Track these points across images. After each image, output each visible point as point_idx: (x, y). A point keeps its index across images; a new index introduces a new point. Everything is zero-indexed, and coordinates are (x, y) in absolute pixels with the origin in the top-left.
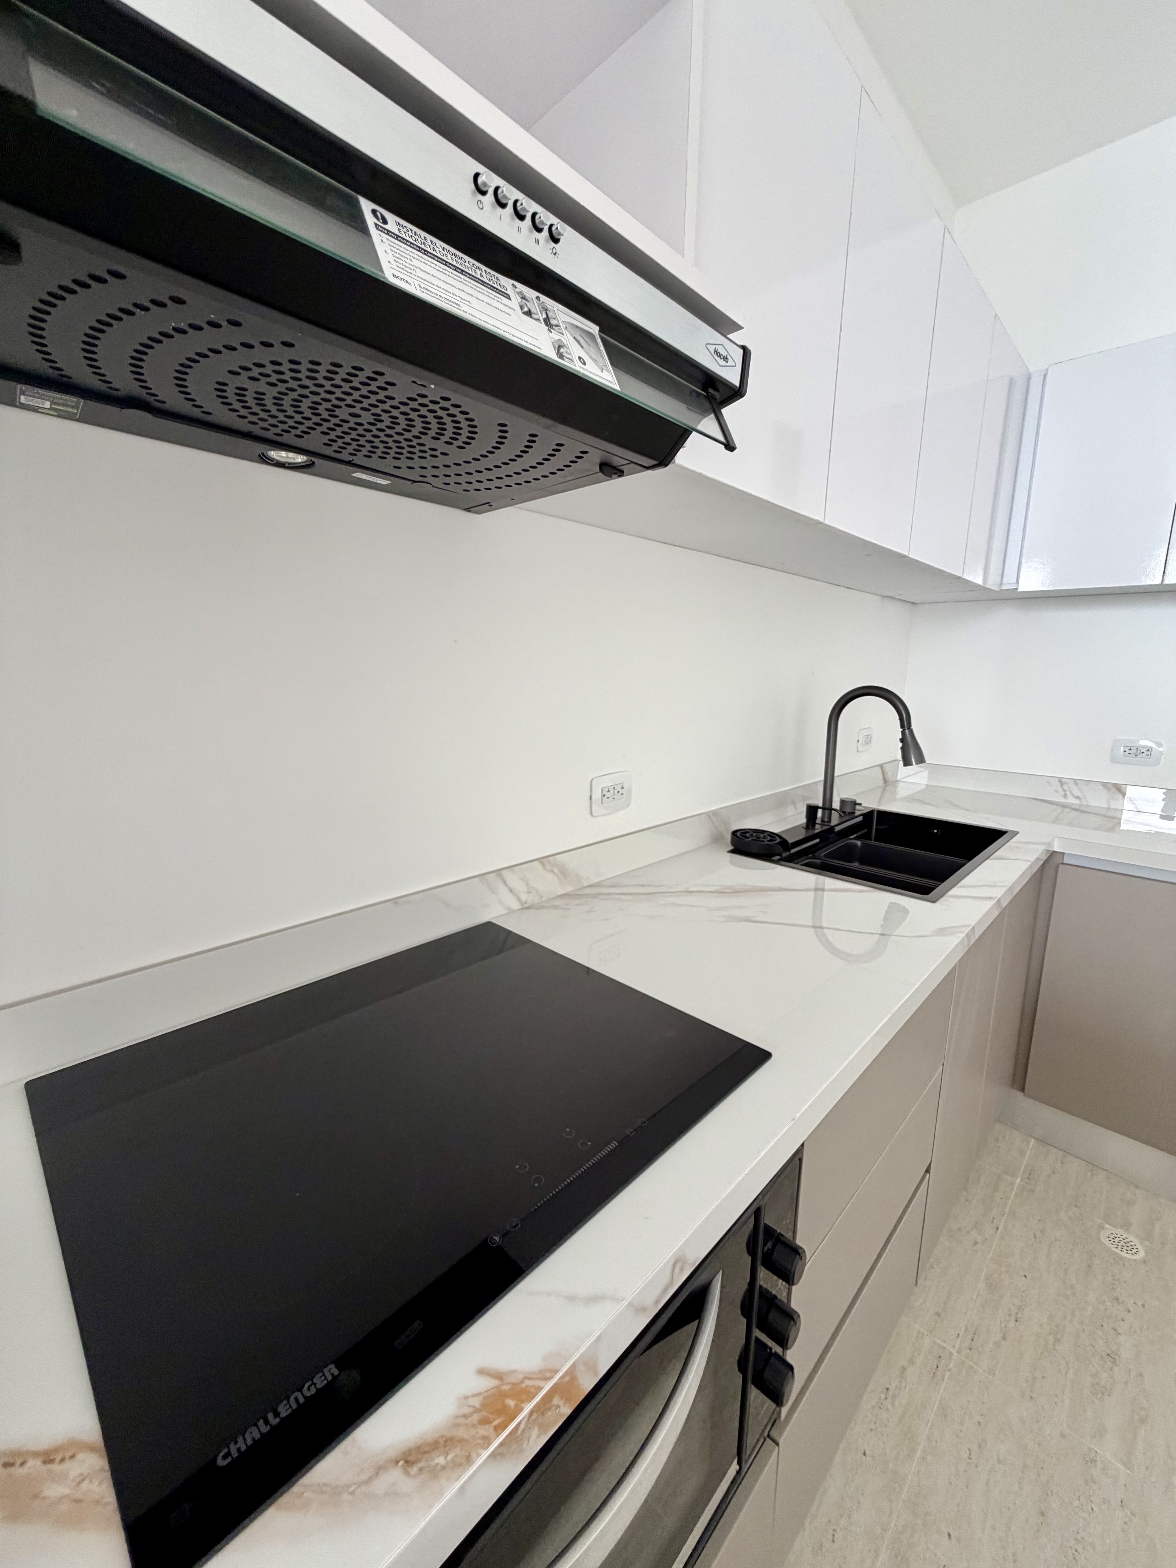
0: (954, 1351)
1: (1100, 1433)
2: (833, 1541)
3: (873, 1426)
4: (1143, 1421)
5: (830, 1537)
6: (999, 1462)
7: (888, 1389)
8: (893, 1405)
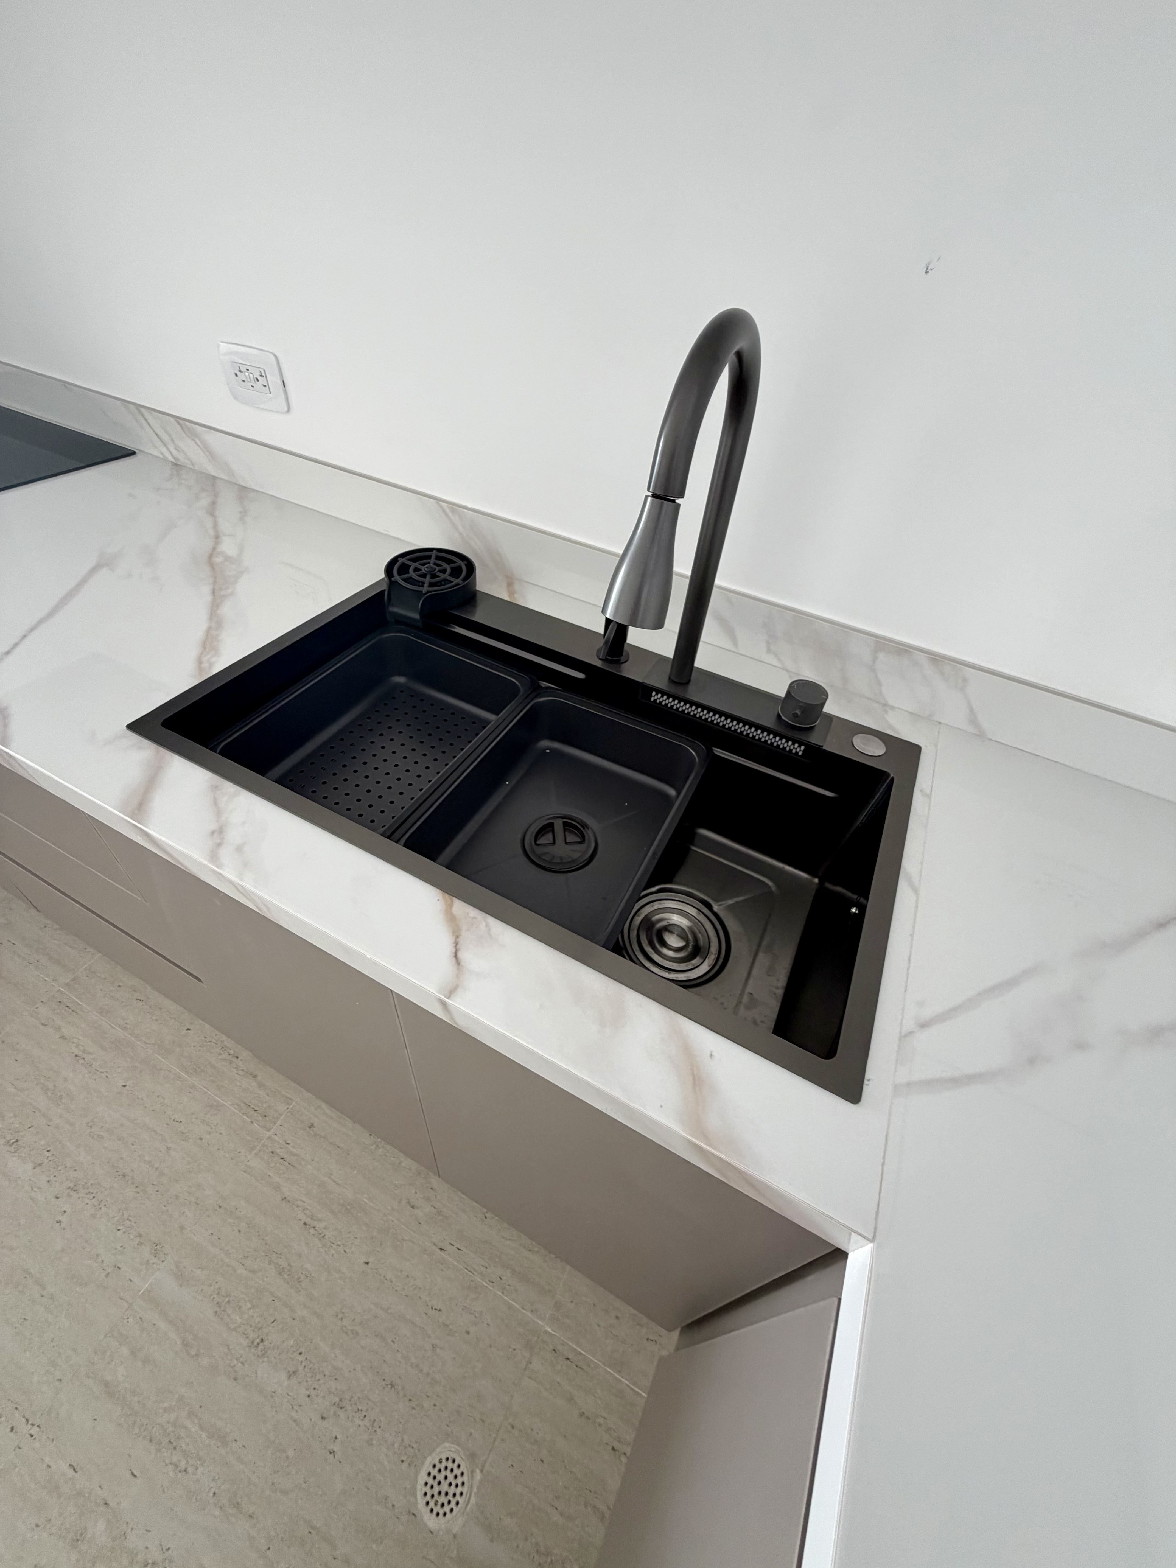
0: (270, 1133)
1: (180, 1277)
2: (137, 999)
3: (208, 1039)
4: (186, 1344)
5: (139, 998)
6: (168, 1148)
7: (237, 1057)
8: (224, 1060)
